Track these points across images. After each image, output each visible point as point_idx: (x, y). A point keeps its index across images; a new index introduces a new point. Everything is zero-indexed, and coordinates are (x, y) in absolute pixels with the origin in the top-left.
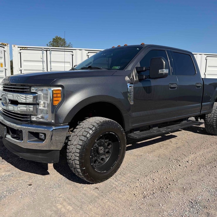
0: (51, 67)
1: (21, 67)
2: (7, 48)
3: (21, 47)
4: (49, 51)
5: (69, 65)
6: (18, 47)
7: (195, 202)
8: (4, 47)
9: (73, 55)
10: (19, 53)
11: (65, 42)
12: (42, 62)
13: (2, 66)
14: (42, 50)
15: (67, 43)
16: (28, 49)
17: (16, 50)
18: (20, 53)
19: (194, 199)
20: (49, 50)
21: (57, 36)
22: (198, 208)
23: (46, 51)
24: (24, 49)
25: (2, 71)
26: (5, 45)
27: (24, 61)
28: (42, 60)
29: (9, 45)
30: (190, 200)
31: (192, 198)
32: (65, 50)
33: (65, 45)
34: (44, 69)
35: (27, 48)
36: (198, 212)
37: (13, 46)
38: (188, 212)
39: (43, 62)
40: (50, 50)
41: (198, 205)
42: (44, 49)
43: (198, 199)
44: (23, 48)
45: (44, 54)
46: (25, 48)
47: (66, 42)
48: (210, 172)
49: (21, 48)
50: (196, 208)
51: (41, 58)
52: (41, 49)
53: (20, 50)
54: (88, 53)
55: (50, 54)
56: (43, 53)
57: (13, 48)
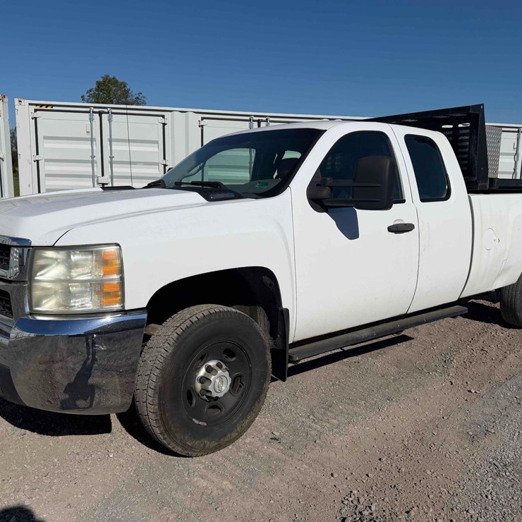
0: (111, 154)
1: (37, 154)
2: (2, 106)
3: (37, 105)
4: (107, 115)
5: (156, 149)
6: (30, 104)
7: (502, 464)
9: (164, 124)
10: (33, 118)
11: (127, 92)
12: (90, 142)
14: (89, 112)
15: (134, 93)
16: (54, 108)
17: (24, 111)
18: (36, 118)
19: (499, 457)
20: (106, 110)
21: (108, 76)
22: (511, 476)
23: (100, 114)
24: (44, 108)
27: (46, 138)
28: (90, 137)
29: (6, 99)
30: (491, 460)
31: (492, 454)
32: (129, 112)
33: (127, 97)
34: (95, 159)
35: (52, 106)
36: (513, 485)
37: (16, 101)
38: (491, 485)
39: (92, 140)
40: (108, 113)
41: (510, 469)
42: (95, 110)
43: (506, 457)
44: (41, 105)
45: (94, 123)
46: (47, 106)
47: (129, 90)
48: (518, 397)
49: (38, 107)
50: (506, 477)
51: (88, 132)
52: (88, 110)
53: (36, 110)
54: (203, 119)
55: (110, 120)
56: (91, 120)
57: (16, 107)
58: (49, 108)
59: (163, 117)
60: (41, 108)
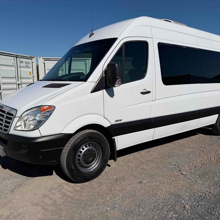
2: (34, 60)
3: (45, 59)
4: (67, 62)
6: (43, 59)
8: (32, 59)
9: (86, 64)
13: (30, 74)
16: (50, 60)
17: (41, 61)
18: (44, 63)
24: (47, 60)
25: (31, 78)
26: (33, 58)
29: (35, 58)
35: (50, 59)
37: (39, 58)
44: (46, 59)
46: (48, 59)
49: (45, 60)
53: (44, 61)
57: (39, 60)
58: (49, 60)
59: (86, 61)
60: (46, 60)
